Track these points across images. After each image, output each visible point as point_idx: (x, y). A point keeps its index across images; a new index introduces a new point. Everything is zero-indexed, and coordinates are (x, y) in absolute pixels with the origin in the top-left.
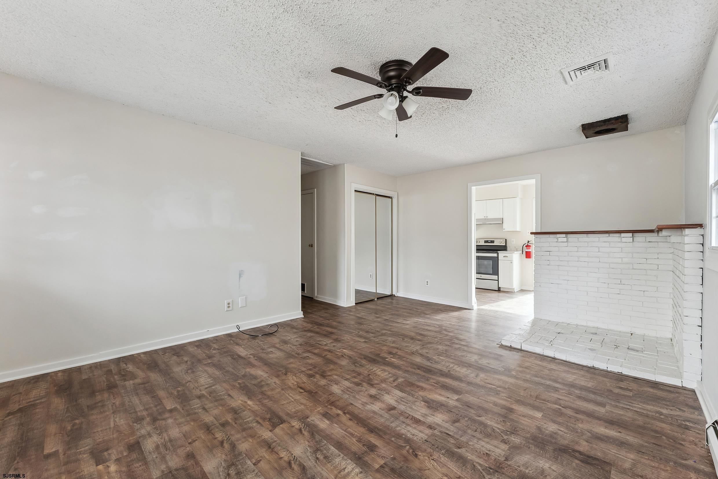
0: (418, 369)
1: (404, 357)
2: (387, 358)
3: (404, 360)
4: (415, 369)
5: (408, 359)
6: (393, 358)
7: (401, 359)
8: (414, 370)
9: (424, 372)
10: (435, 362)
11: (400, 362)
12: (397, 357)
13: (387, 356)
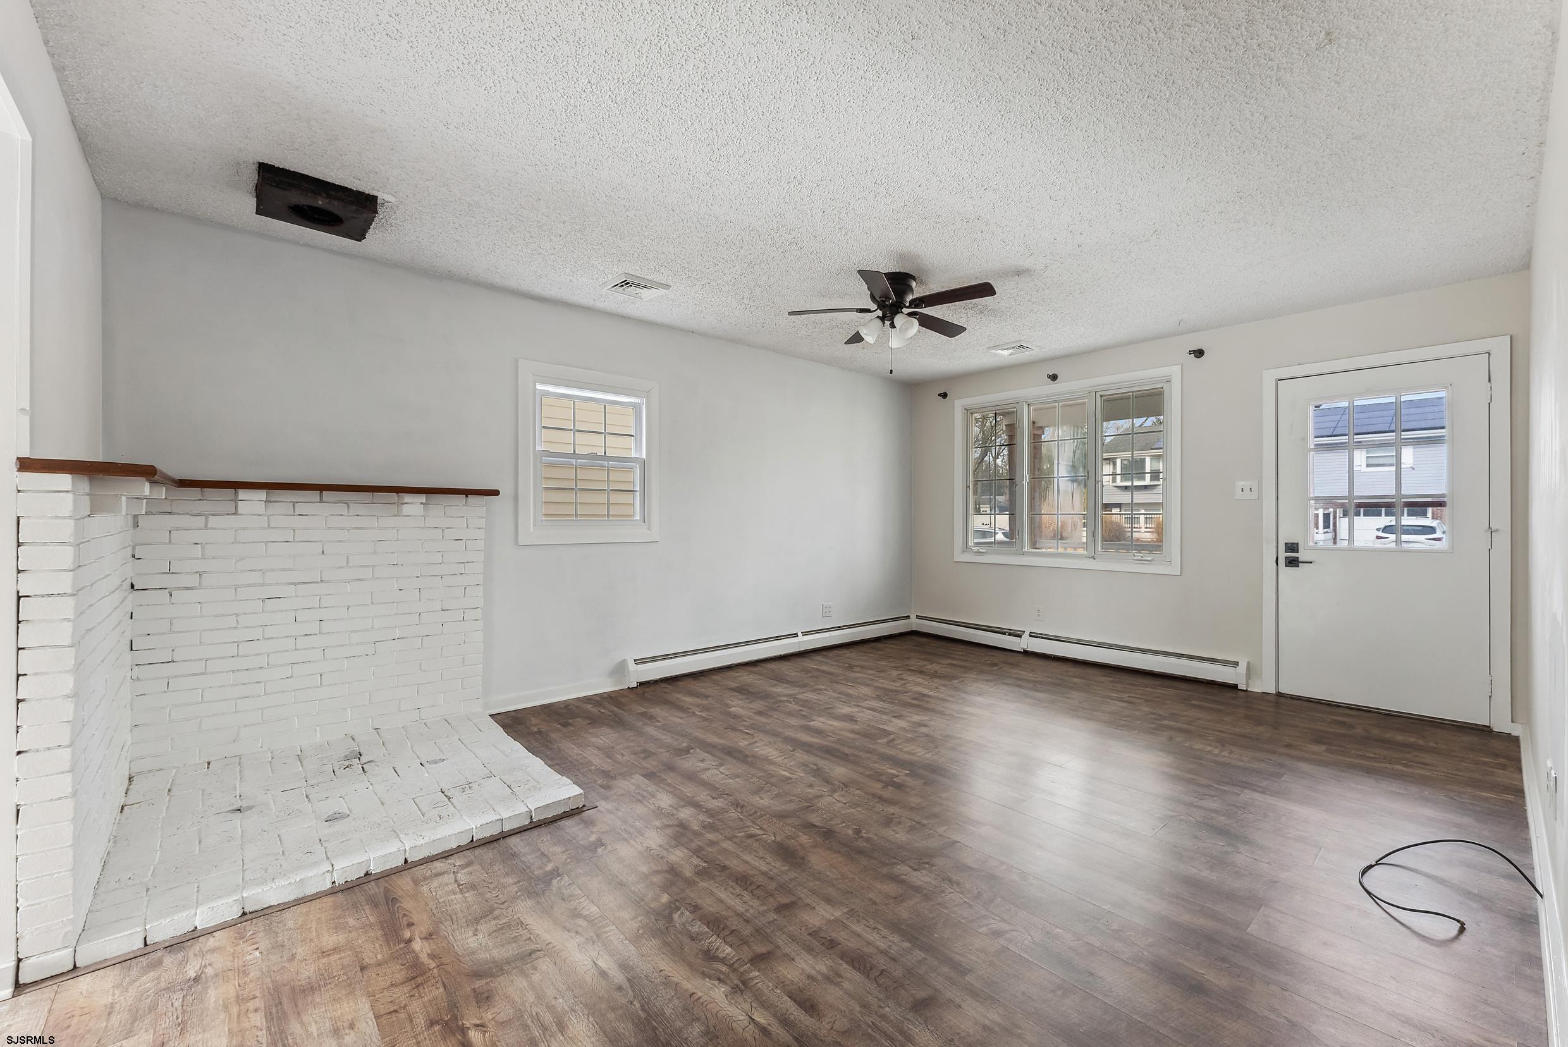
0: (847, 755)
1: (868, 776)
2: (906, 775)
3: (871, 770)
4: (855, 756)
5: (861, 773)
6: (893, 774)
7: (878, 772)
8: (856, 753)
9: (838, 750)
10: (807, 766)
11: (878, 767)
12: (884, 778)
13: (905, 778)
